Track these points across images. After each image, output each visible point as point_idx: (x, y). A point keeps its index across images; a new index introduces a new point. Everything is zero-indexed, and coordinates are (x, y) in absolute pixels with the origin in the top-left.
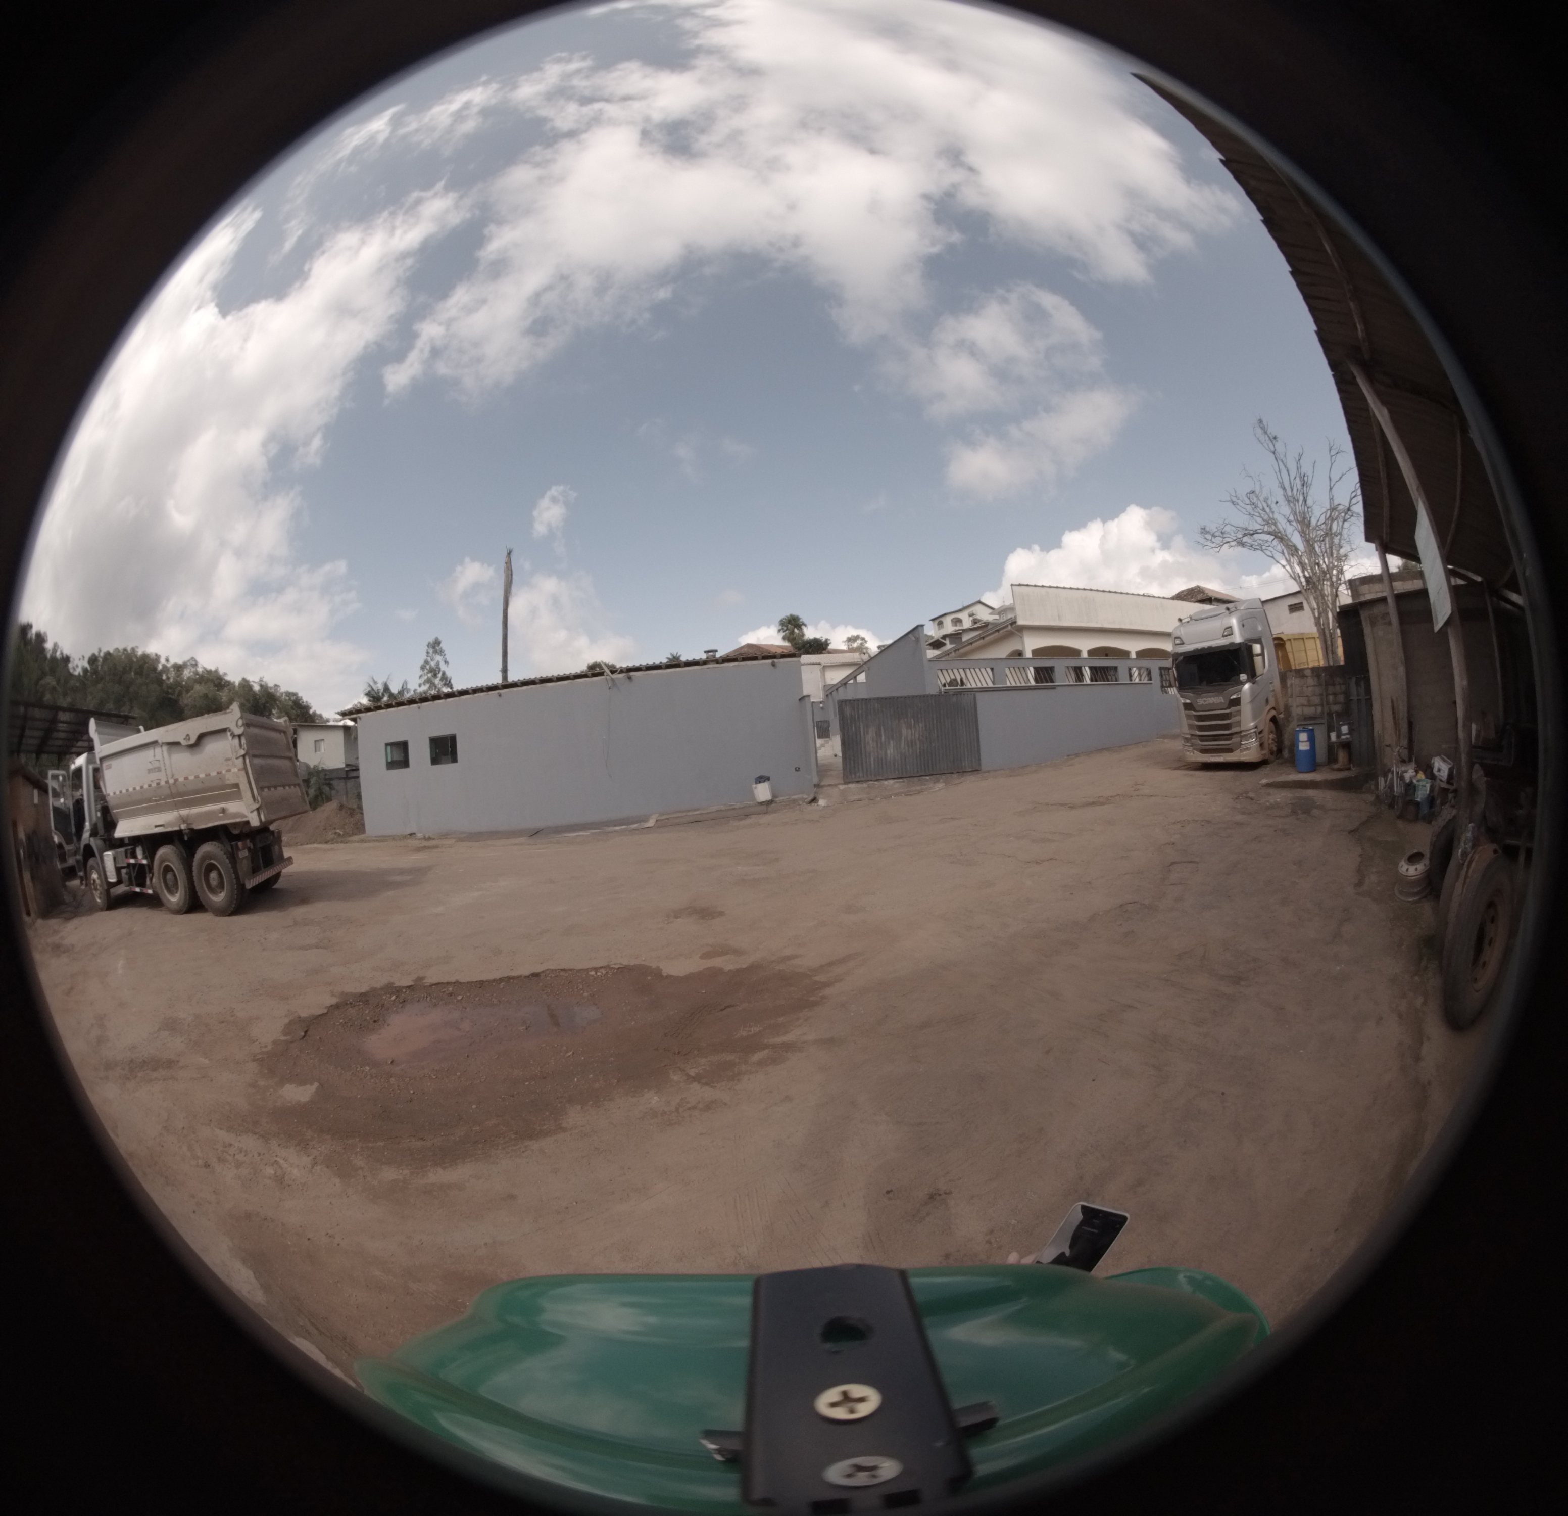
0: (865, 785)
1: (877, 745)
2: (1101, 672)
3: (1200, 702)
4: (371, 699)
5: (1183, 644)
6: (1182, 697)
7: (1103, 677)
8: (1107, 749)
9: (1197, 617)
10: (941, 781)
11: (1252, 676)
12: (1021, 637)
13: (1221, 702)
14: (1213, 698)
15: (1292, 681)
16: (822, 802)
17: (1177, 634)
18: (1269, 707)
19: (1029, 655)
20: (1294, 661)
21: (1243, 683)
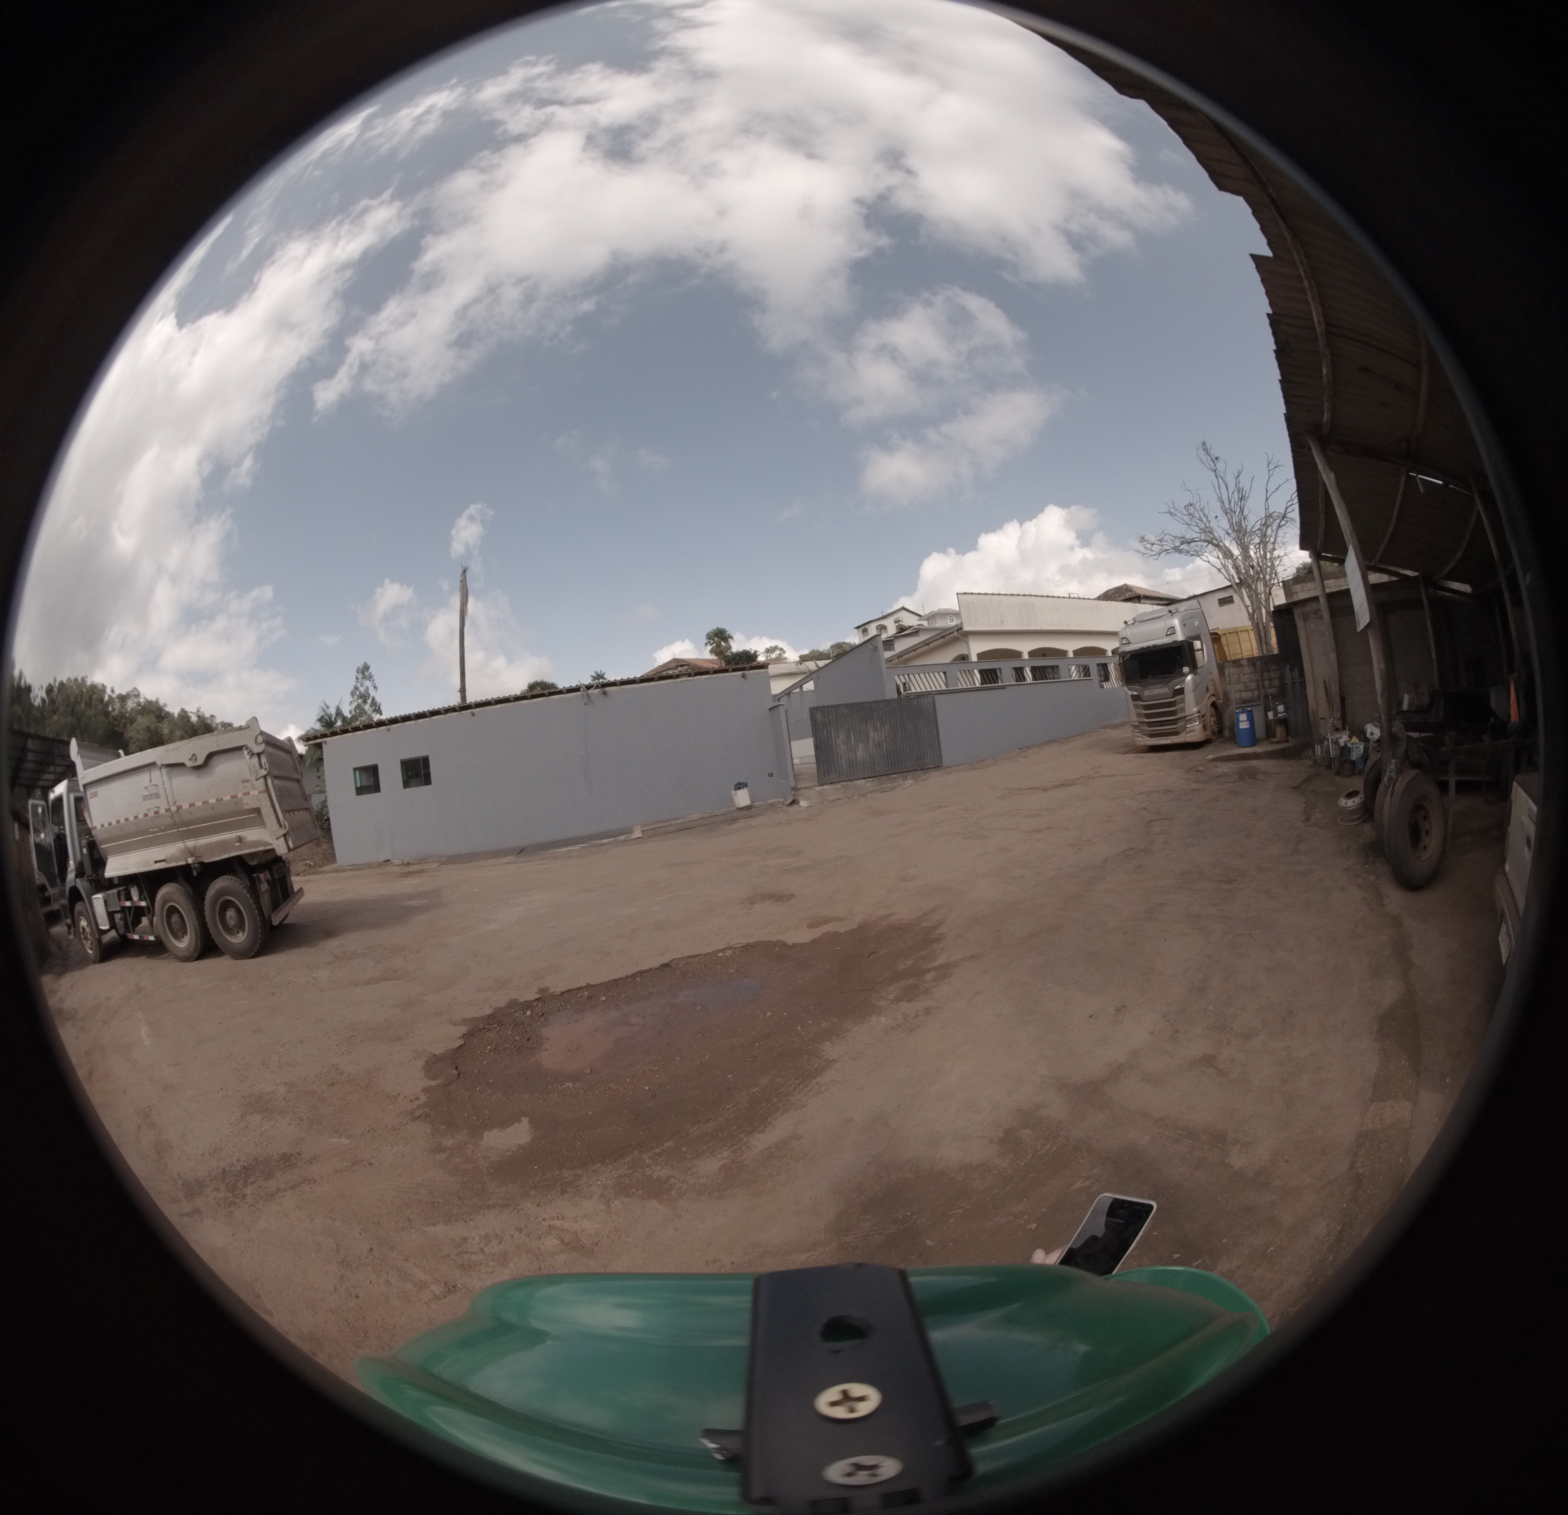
0: (839, 786)
1: (848, 747)
2: (1040, 671)
3: (1147, 693)
4: (323, 724)
5: (1129, 643)
6: (1130, 689)
7: (1042, 675)
8: (1054, 741)
9: (1141, 619)
10: (909, 777)
11: (1194, 668)
12: (967, 642)
13: (1166, 693)
14: (1158, 690)
15: (1230, 670)
16: (803, 803)
17: (1123, 634)
18: (1209, 694)
19: (974, 658)
20: (1230, 653)
21: (1186, 675)
